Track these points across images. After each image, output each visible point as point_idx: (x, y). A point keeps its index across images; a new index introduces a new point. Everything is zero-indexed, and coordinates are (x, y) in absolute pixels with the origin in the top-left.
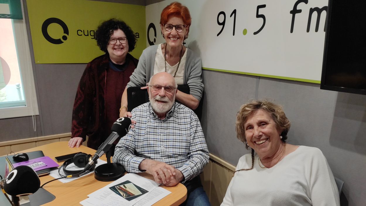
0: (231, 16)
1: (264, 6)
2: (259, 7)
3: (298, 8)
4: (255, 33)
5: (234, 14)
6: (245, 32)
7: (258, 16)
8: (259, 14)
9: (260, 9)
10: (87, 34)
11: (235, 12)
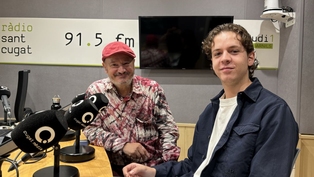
0: (77, 36)
1: (101, 34)
2: (97, 34)
3: (120, 37)
4: (96, 46)
5: (79, 35)
6: (89, 44)
7: (97, 38)
8: (98, 37)
9: (98, 35)
11: (80, 34)
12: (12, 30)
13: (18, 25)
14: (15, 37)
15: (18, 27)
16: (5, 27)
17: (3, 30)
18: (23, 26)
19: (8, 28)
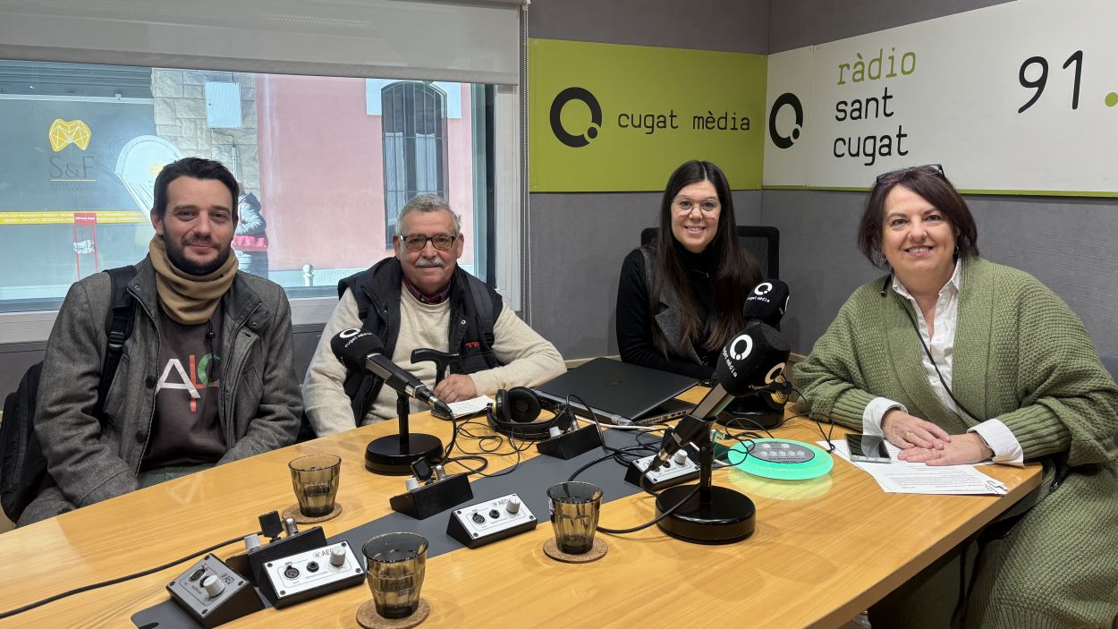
0: (1066, 66)
5: (1075, 62)
6: (1111, 101)
10: (636, 123)
11: (1078, 56)
12: (862, 79)
13: (879, 57)
14: (868, 101)
15: (877, 63)
16: (845, 68)
17: (842, 82)
18: (890, 58)
19: (852, 71)
